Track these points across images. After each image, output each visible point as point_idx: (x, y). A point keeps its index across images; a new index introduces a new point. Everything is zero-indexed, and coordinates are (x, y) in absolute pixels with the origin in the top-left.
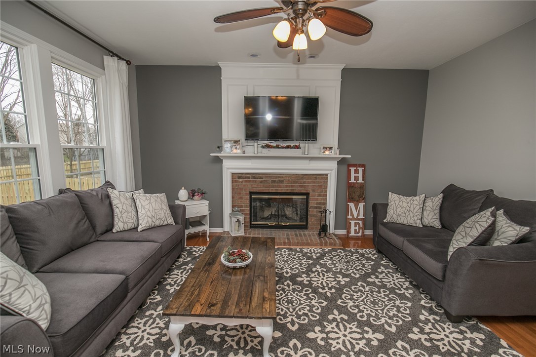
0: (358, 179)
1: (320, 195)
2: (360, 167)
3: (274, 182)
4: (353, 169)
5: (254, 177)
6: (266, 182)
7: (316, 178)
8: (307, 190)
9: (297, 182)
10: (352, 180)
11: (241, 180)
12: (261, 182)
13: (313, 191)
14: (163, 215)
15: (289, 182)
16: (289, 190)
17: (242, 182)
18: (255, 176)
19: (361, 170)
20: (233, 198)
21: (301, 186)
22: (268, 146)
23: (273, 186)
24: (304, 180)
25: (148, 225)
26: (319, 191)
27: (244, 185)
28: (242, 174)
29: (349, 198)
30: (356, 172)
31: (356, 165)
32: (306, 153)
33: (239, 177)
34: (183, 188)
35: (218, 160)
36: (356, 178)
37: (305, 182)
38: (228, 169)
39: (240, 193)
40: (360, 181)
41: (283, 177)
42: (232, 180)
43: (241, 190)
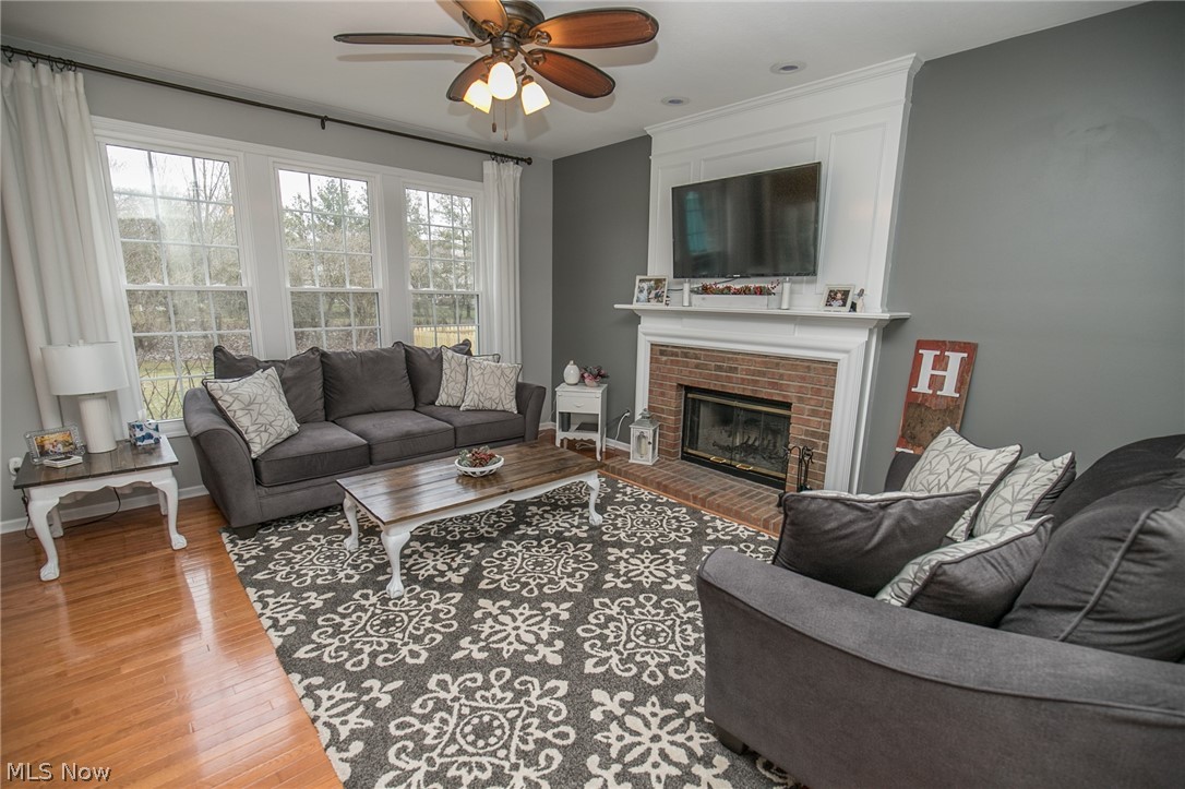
0: (943, 384)
1: (814, 413)
2: (953, 350)
3: (719, 368)
4: (928, 356)
5: (686, 355)
6: (705, 367)
7: (808, 367)
8: (784, 396)
9: (763, 374)
10: (923, 386)
11: (664, 358)
12: (697, 366)
13: (801, 400)
14: (497, 394)
15: (748, 372)
16: (748, 391)
17: (666, 363)
18: (686, 352)
19: (955, 359)
20: (650, 391)
21: (774, 385)
22: (706, 290)
23: (718, 378)
24: (781, 371)
25: (472, 404)
26: (812, 402)
27: (669, 369)
28: (667, 346)
29: (903, 436)
30: (940, 362)
31: (944, 342)
32: (785, 306)
33: (662, 353)
34: (572, 362)
35: (634, 319)
36: (936, 382)
37: (781, 377)
38: (645, 334)
39: (662, 384)
40: (949, 390)
41: (737, 360)
42: (651, 358)
43: (664, 378)
